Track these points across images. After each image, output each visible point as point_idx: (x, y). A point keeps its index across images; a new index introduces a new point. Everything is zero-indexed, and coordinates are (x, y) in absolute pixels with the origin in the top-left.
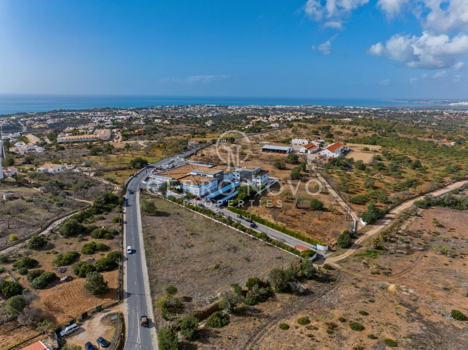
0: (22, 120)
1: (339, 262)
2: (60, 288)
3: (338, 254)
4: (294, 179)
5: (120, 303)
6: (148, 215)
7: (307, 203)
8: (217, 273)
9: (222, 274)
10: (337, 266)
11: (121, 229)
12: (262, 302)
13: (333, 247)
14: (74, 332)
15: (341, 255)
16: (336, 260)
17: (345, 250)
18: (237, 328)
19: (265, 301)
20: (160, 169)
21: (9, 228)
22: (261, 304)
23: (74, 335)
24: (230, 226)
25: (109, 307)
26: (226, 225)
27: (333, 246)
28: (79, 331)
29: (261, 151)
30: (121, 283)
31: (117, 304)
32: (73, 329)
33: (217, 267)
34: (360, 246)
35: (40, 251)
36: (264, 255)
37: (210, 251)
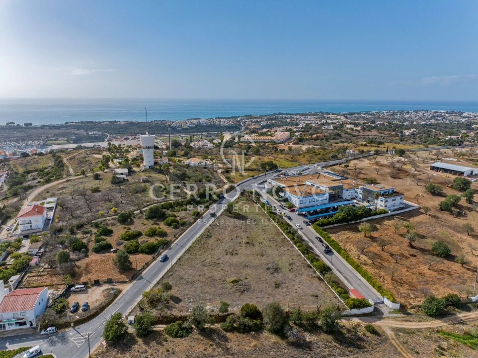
0: (243, 121)
1: (397, 330)
2: (105, 256)
3: (411, 319)
4: (442, 210)
5: (129, 283)
6: (227, 216)
7: (429, 243)
8: (230, 287)
9: (234, 289)
10: (389, 333)
11: (192, 222)
12: (239, 332)
13: (411, 308)
14: (80, 291)
15: (414, 323)
16: (395, 326)
17: (430, 318)
18: (185, 345)
19: (243, 333)
20: (284, 175)
21: (122, 203)
22: (238, 334)
23: (78, 294)
24: (294, 245)
25: (119, 282)
26: (292, 243)
27: (413, 307)
28: (84, 292)
29: (429, 169)
30: (146, 266)
31: (125, 282)
32: (80, 289)
33: (236, 282)
34: (462, 322)
35: (122, 224)
36: (301, 287)
37: (247, 265)
